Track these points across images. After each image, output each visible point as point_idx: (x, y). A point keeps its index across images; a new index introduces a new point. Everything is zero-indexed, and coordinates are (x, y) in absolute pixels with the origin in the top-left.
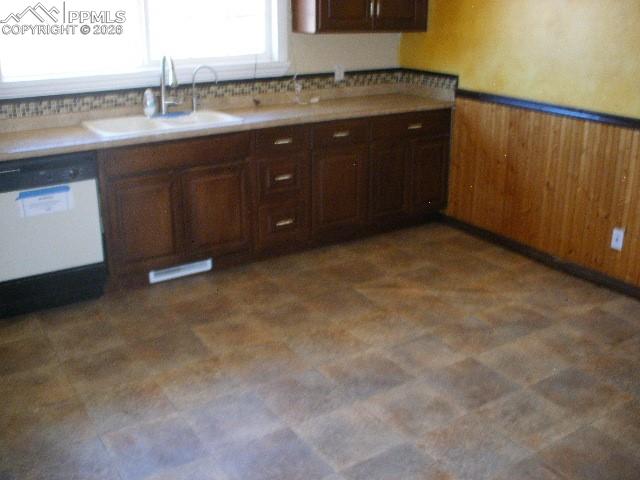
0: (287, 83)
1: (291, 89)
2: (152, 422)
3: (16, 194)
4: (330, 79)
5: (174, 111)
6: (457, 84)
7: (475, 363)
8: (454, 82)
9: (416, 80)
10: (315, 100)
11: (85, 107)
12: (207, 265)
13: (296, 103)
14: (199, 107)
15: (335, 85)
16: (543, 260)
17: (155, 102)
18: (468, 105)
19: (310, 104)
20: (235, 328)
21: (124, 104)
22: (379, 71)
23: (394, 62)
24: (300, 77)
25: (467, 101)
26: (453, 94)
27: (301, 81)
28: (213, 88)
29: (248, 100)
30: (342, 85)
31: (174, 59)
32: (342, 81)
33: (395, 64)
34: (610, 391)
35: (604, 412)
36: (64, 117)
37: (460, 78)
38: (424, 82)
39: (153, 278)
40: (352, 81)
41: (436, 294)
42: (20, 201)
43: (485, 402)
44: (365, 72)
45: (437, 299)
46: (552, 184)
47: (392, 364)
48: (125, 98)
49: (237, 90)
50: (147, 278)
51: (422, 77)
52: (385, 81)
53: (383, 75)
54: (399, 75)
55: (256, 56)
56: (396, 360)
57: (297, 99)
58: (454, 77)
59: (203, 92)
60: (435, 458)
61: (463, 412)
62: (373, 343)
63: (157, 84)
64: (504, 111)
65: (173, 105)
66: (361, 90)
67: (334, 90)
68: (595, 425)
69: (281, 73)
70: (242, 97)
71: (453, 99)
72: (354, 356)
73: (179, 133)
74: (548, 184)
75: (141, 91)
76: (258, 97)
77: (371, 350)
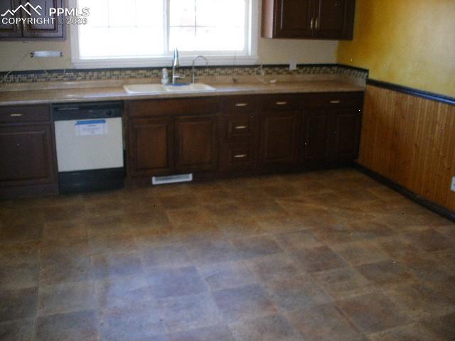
0: (256, 69)
1: (258, 74)
2: (120, 253)
3: (75, 122)
4: (287, 69)
5: (179, 82)
6: (367, 76)
7: (326, 249)
8: (366, 74)
9: (345, 72)
10: (274, 81)
11: (126, 77)
12: (190, 178)
13: (262, 83)
14: (196, 81)
15: (290, 73)
16: (409, 196)
17: (169, 76)
18: (373, 90)
19: (269, 84)
20: (190, 213)
21: (150, 77)
22: (321, 66)
23: (333, 60)
24: (264, 66)
25: (372, 87)
26: (365, 81)
27: (266, 69)
28: (207, 70)
29: (230, 79)
30: (294, 73)
31: (179, 51)
32: (294, 71)
33: (334, 61)
34: (408, 276)
35: (395, 287)
36: (113, 82)
37: (370, 72)
38: (349, 74)
39: (155, 181)
40: (301, 71)
41: (326, 208)
42: (77, 126)
43: (320, 270)
44: (311, 66)
45: (325, 212)
46: (418, 144)
47: (274, 242)
48: (151, 73)
49: (223, 72)
50: (151, 180)
51: (349, 70)
52: (325, 72)
53: (324, 68)
54: (335, 68)
55: (235, 52)
56: (277, 241)
57: (262, 81)
58: (366, 71)
59: (199, 72)
60: (271, 294)
61: (303, 274)
62: (269, 230)
63: (171, 65)
64: (393, 94)
65: (179, 78)
66: (308, 77)
67: (288, 76)
68: (384, 293)
69: (252, 63)
70: (225, 77)
71: (365, 85)
72: (253, 236)
73: (174, 94)
74: (416, 145)
75: (160, 69)
76: (236, 77)
77: (265, 234)
